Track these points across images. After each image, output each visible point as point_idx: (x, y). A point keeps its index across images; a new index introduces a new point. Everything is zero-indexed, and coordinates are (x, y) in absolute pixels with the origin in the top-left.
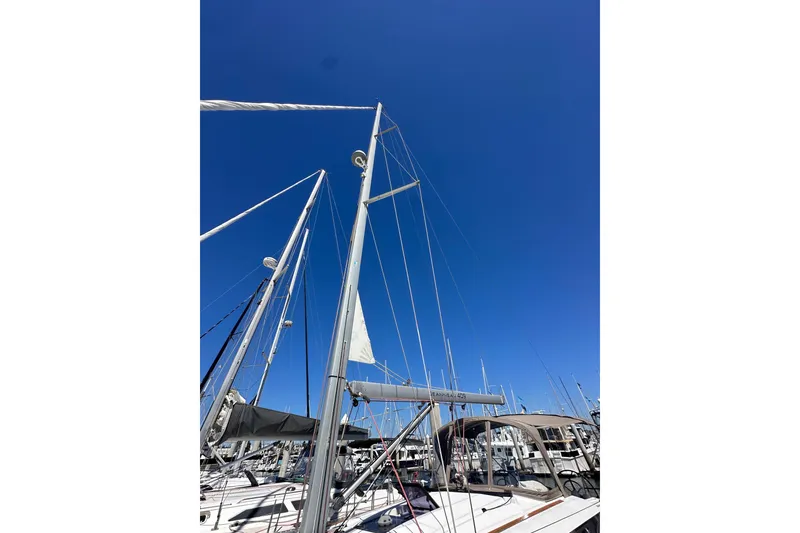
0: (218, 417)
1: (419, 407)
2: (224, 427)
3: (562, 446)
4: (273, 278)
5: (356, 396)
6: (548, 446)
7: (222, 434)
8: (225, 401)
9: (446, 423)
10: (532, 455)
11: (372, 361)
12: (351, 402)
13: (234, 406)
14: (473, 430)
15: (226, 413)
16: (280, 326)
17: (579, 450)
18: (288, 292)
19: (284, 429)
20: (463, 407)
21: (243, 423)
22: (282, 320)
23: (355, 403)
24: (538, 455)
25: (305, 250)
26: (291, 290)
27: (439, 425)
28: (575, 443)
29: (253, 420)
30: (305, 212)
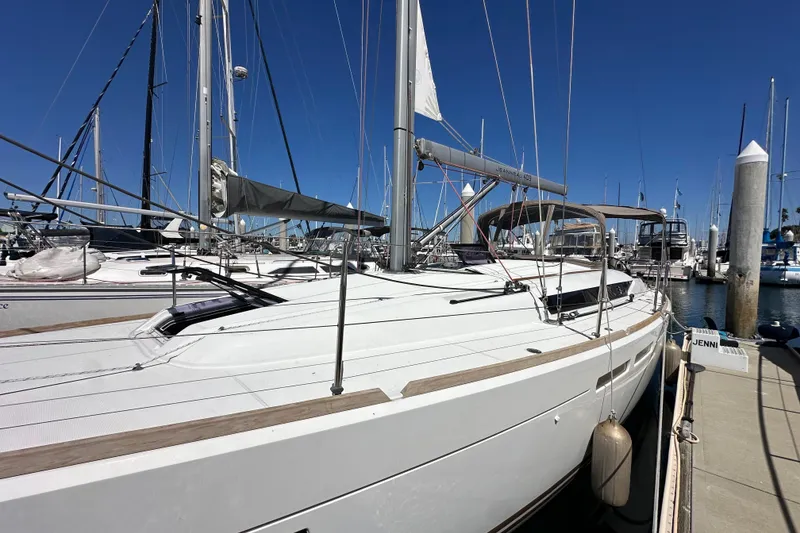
0: (213, 189)
2: (225, 198)
5: (425, 157)
7: (225, 206)
8: (213, 172)
11: (439, 117)
13: (227, 179)
15: (220, 185)
16: (229, 76)
19: (292, 207)
20: (525, 190)
22: (229, 66)
23: (421, 166)
29: (255, 198)
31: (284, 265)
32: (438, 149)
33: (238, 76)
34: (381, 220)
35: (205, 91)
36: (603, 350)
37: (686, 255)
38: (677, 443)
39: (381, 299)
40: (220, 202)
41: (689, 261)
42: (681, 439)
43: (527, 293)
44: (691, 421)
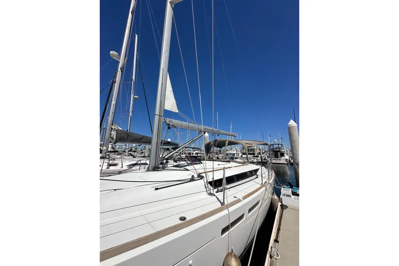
0: (111, 134)
1: (199, 133)
2: (115, 138)
3: (254, 154)
4: (120, 67)
5: (169, 125)
6: (249, 154)
7: (114, 140)
8: (112, 128)
9: (211, 141)
10: (242, 156)
11: (177, 111)
12: (167, 127)
13: (117, 131)
14: (221, 144)
15: (114, 133)
17: (260, 156)
18: (132, 80)
19: (142, 141)
20: (218, 135)
21: (123, 137)
22: (132, 96)
23: (169, 128)
24: (244, 156)
25: (137, 51)
26: (134, 78)
27: (208, 141)
28: (260, 153)
29: (127, 137)
30: (130, 14)
31: (134, 162)
32: (175, 122)
33: (135, 99)
34: (177, 145)
35: (114, 102)
36: (225, 212)
37: (285, 155)
38: (270, 259)
39: (115, 190)
40: (113, 139)
41: (287, 157)
42: (271, 257)
43: (202, 180)
44: (278, 242)
